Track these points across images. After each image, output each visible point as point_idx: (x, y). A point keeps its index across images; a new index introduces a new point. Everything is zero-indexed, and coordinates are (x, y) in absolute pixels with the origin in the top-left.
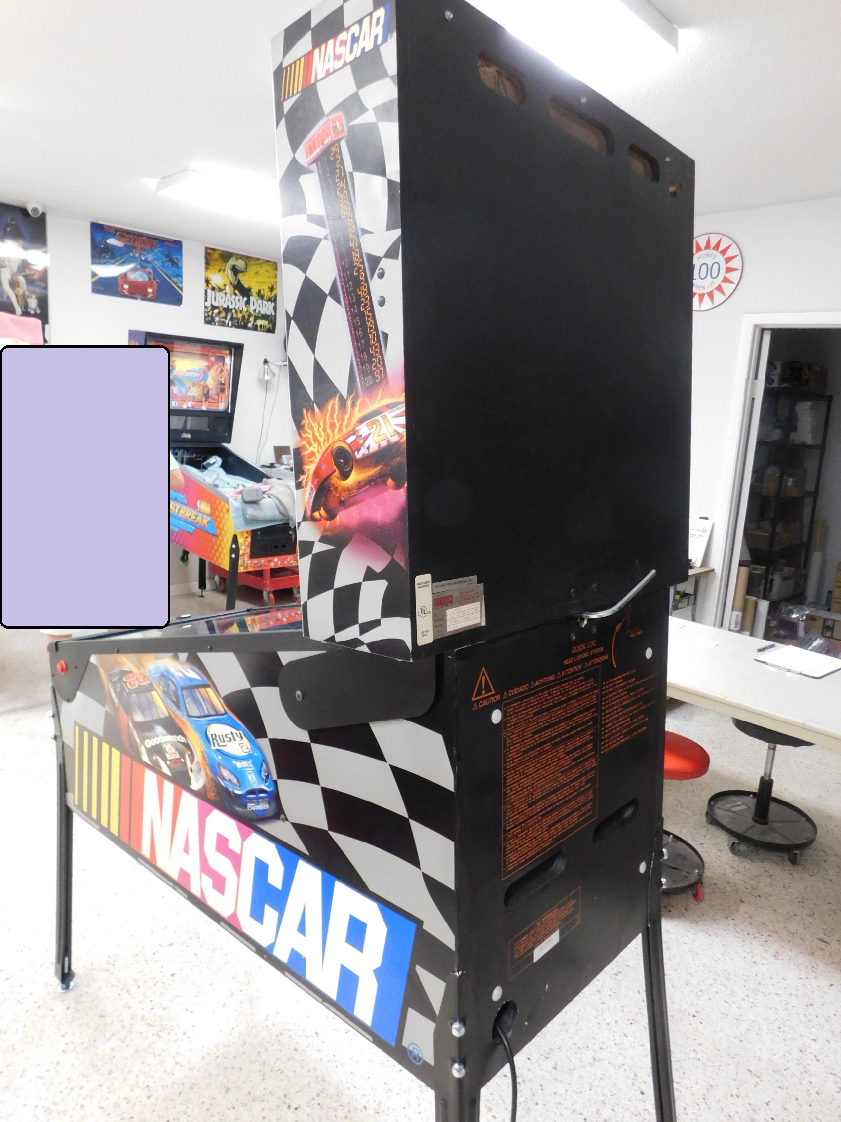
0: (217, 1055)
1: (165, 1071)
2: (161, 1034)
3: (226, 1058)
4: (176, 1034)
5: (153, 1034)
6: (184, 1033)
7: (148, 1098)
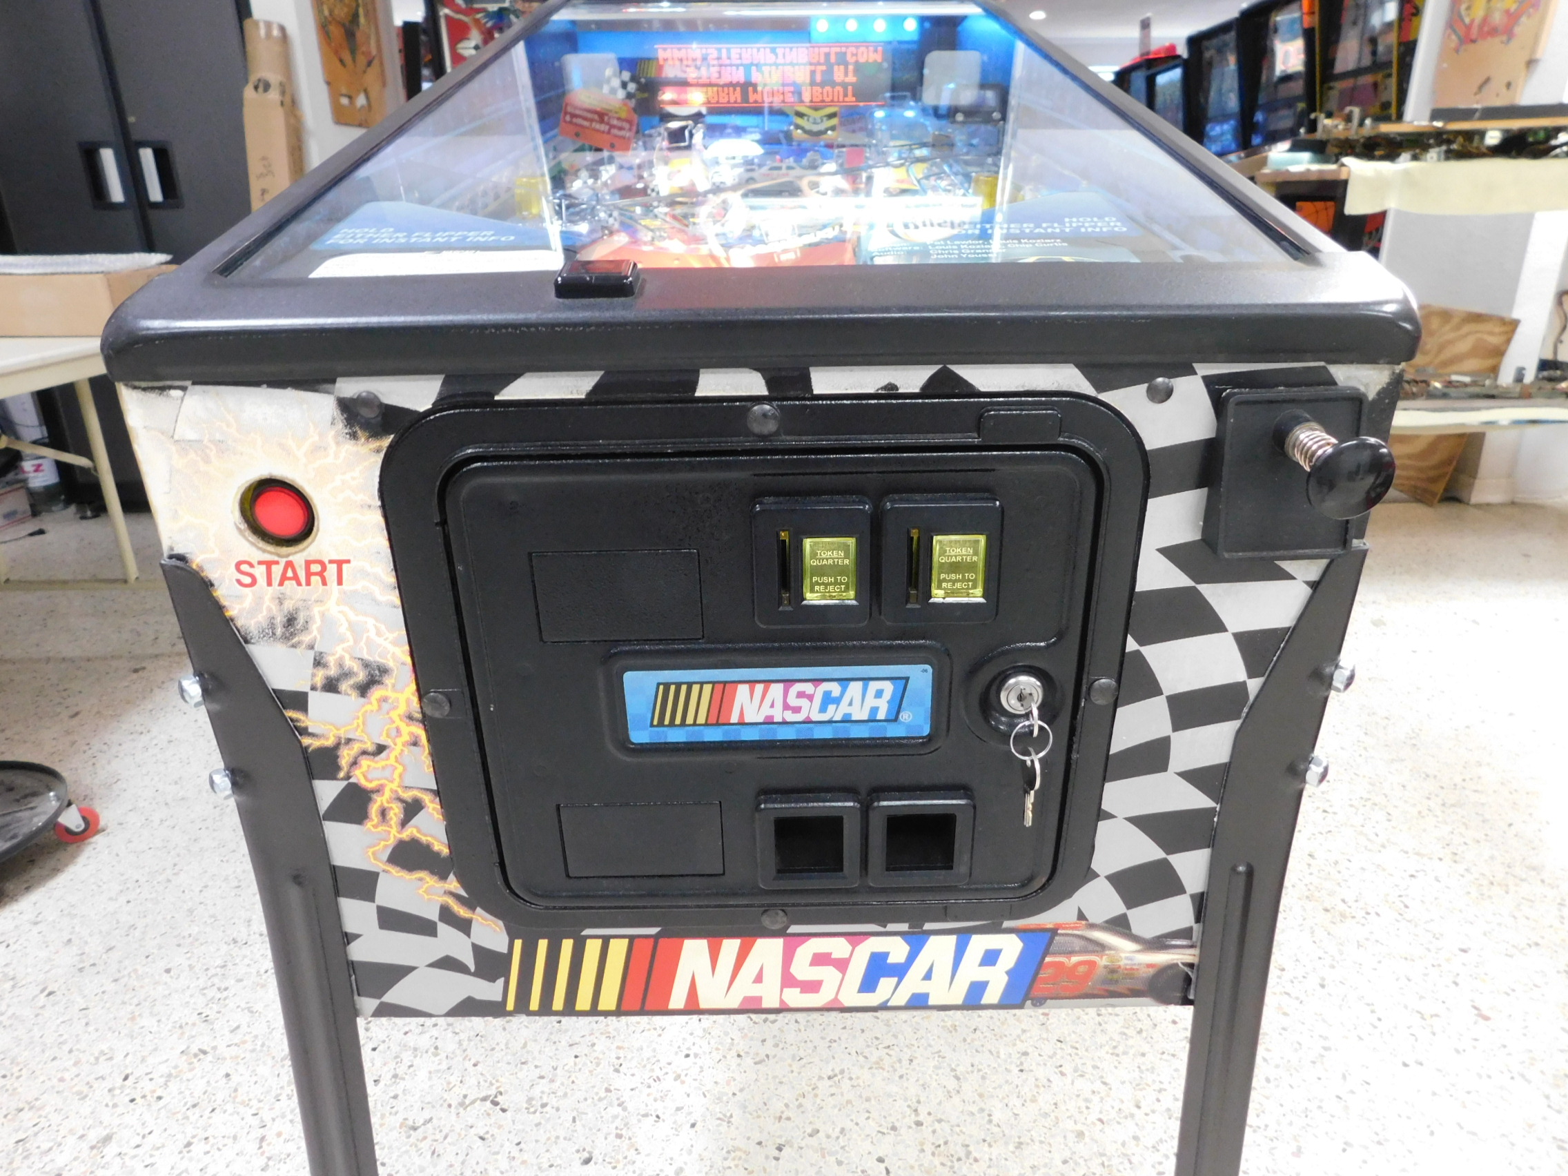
0: (887, 1051)
1: (983, 1078)
2: (962, 1154)
3: (877, 1038)
4: (934, 1132)
5: (976, 1160)
6: (919, 1124)
7: (1026, 1054)
